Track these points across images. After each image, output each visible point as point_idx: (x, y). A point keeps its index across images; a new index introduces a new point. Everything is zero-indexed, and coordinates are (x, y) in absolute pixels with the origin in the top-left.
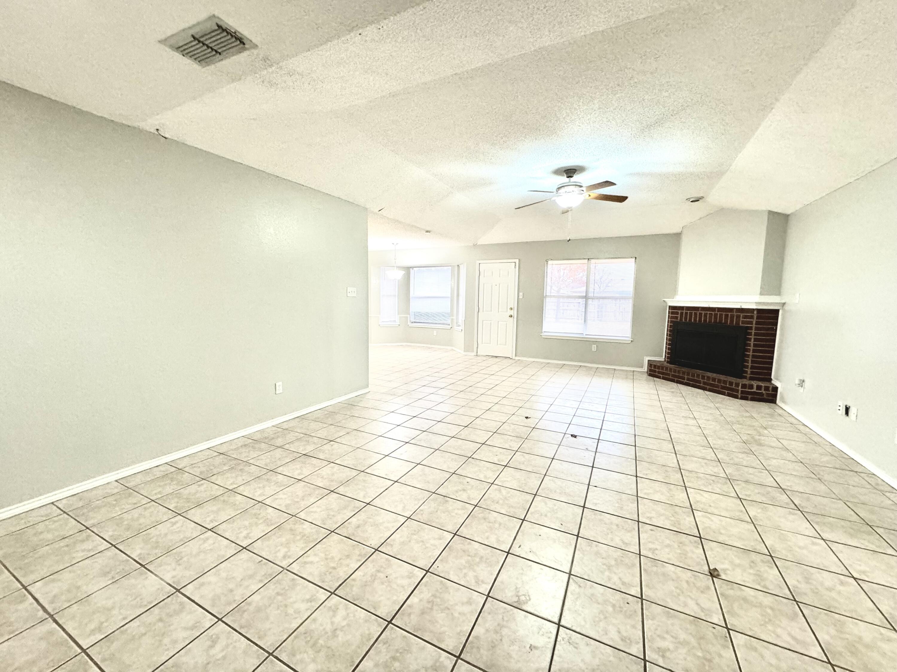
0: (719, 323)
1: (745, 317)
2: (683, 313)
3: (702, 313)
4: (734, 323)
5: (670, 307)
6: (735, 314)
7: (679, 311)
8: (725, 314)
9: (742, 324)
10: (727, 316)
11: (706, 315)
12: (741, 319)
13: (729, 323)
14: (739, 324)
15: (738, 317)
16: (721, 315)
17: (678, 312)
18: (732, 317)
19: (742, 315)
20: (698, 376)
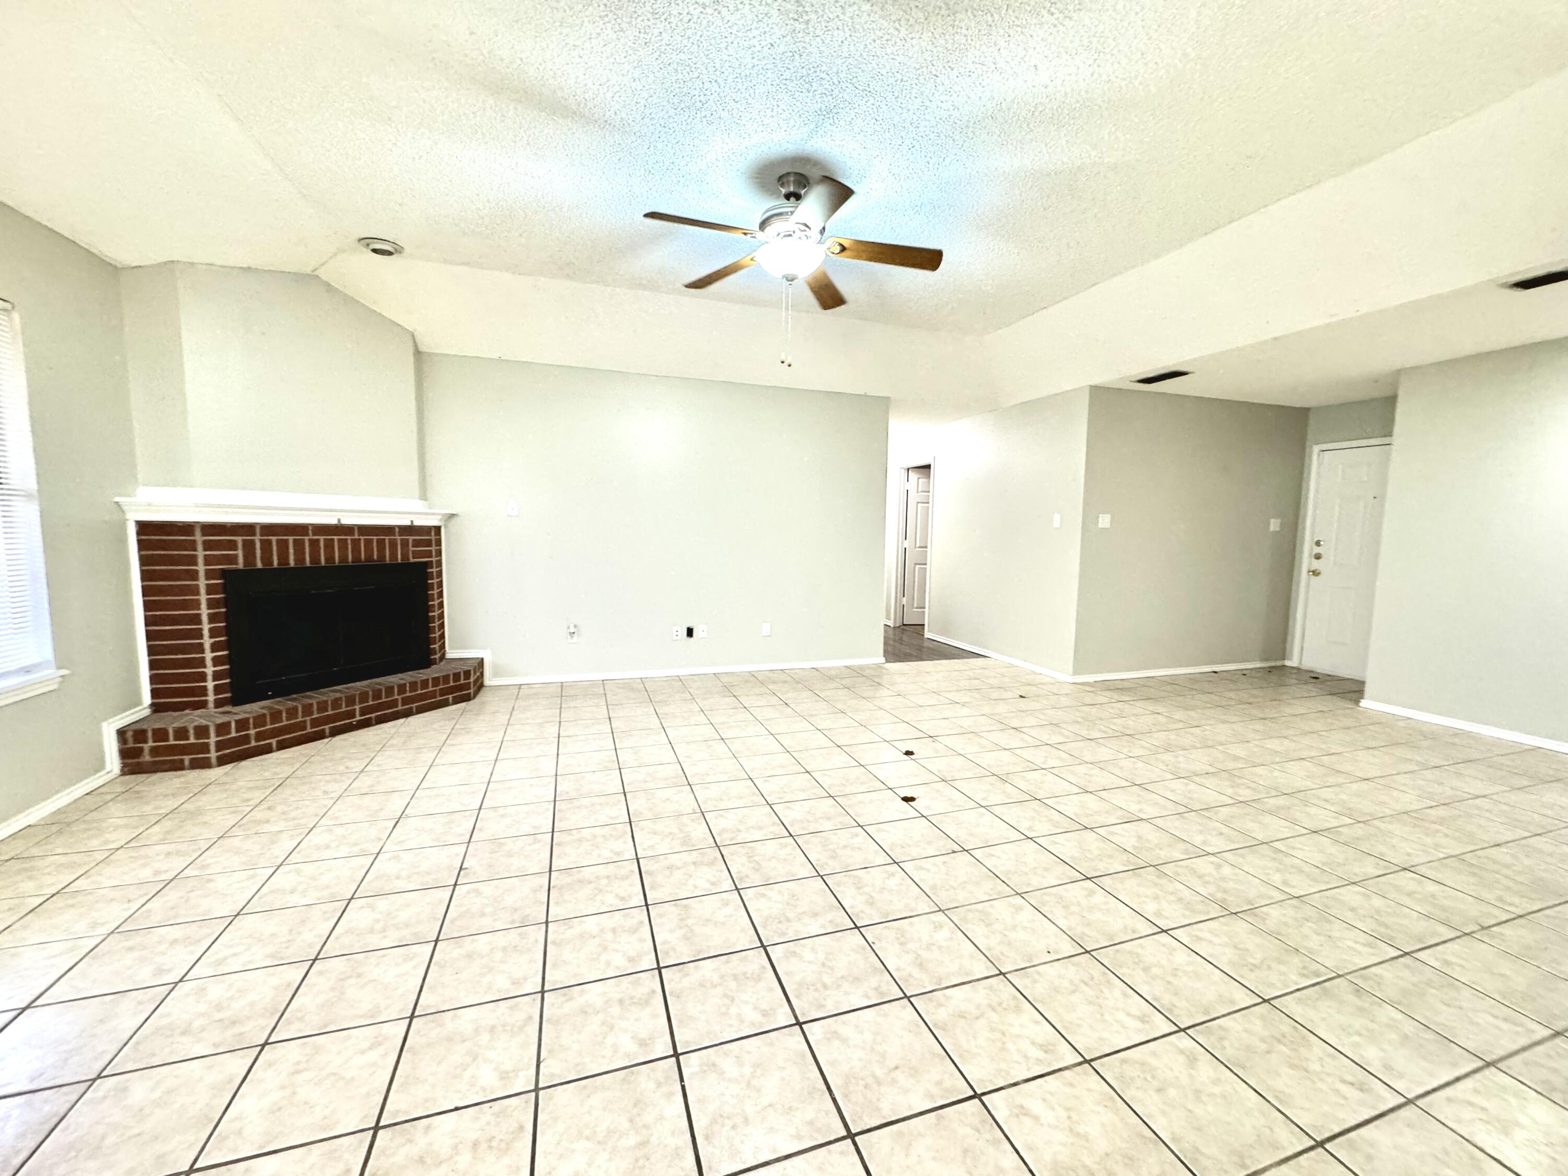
0: (366, 560)
1: (417, 543)
2: (252, 543)
3: (318, 540)
4: (399, 556)
5: (144, 528)
6: (398, 538)
7: (239, 539)
8: (378, 540)
9: (414, 558)
10: (381, 543)
11: (329, 545)
12: (411, 549)
13: (388, 559)
14: (408, 559)
15: (405, 544)
16: (368, 543)
17: (235, 542)
18: (393, 544)
19: (411, 538)
20: (390, 690)
